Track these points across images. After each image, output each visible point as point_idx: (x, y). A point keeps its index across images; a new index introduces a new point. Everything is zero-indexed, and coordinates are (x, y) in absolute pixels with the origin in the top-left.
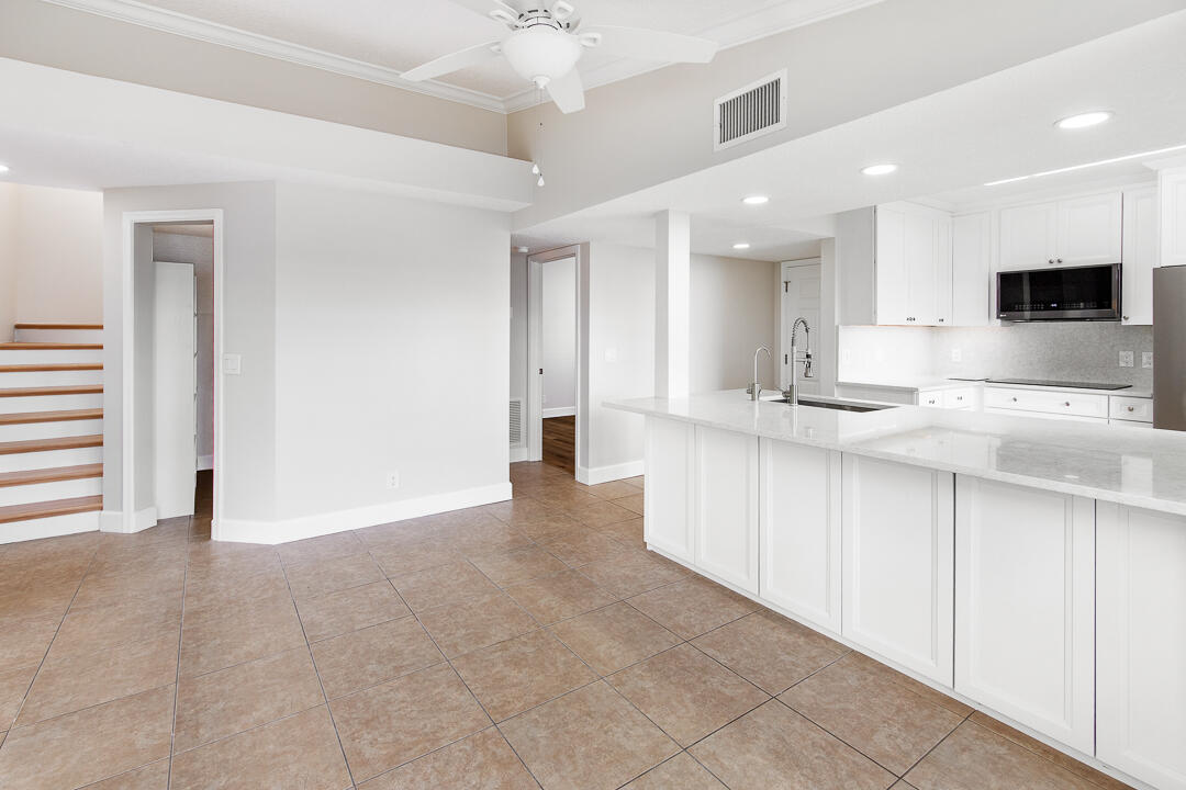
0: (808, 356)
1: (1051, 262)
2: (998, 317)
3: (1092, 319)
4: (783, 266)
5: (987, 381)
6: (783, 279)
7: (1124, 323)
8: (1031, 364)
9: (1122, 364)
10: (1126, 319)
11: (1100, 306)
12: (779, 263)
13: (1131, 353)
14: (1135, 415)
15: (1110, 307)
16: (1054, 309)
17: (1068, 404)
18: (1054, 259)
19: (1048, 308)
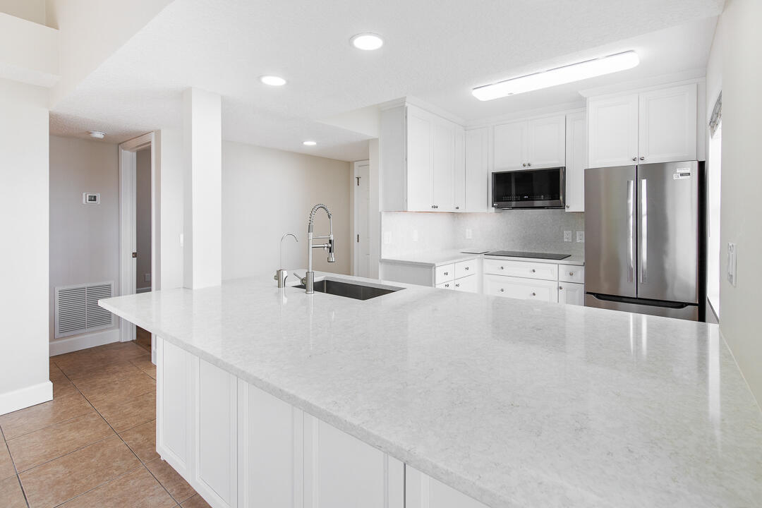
0: (330, 242)
1: (524, 165)
2: (493, 206)
3: (548, 208)
4: (356, 164)
5: (486, 254)
6: (356, 175)
7: (567, 210)
8: (513, 240)
9: (566, 240)
10: (568, 207)
11: (553, 198)
12: (353, 162)
13: (570, 232)
14: (574, 279)
15: (559, 199)
16: (526, 200)
17: (534, 271)
18: (526, 163)
19: (522, 200)
